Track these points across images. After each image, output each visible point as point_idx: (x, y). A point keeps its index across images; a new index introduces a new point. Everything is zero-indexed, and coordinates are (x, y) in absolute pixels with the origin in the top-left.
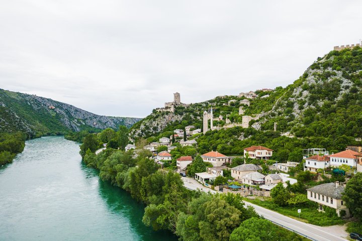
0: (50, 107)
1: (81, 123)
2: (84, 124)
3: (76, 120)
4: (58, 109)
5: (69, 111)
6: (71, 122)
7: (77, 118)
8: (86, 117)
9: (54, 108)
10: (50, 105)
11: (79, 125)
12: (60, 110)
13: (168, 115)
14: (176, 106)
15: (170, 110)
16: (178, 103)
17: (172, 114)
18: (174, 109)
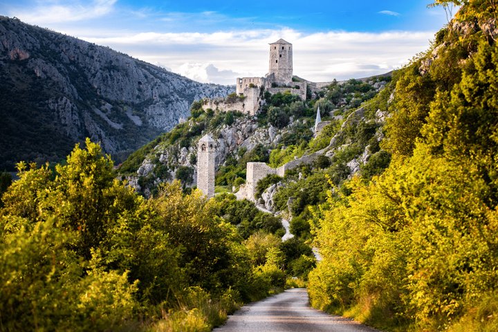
0: (12, 55)
1: (126, 119)
2: (138, 122)
3: (108, 106)
4: (39, 61)
5: (81, 70)
6: (86, 114)
7: (113, 98)
8: (148, 94)
9: (25, 55)
10: (13, 46)
11: (117, 126)
12: (47, 68)
13: (233, 125)
14: (270, 92)
15: (244, 105)
16: (283, 78)
17: (250, 121)
18: (260, 103)
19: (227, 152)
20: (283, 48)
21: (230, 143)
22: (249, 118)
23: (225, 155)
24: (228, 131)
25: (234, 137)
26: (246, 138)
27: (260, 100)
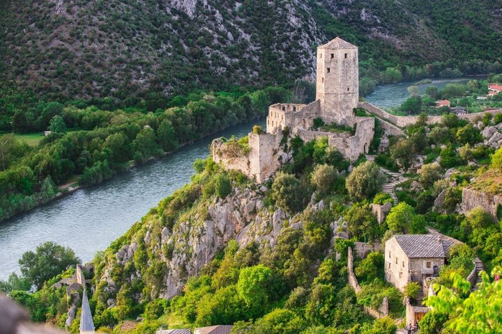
13: (228, 198)
14: (302, 138)
15: (249, 163)
16: (334, 111)
17: (254, 194)
18: (280, 158)
19: (218, 244)
20: (332, 55)
21: (222, 230)
22: (253, 188)
23: (215, 250)
24: (219, 209)
25: (229, 219)
26: (247, 224)
27: (281, 153)
